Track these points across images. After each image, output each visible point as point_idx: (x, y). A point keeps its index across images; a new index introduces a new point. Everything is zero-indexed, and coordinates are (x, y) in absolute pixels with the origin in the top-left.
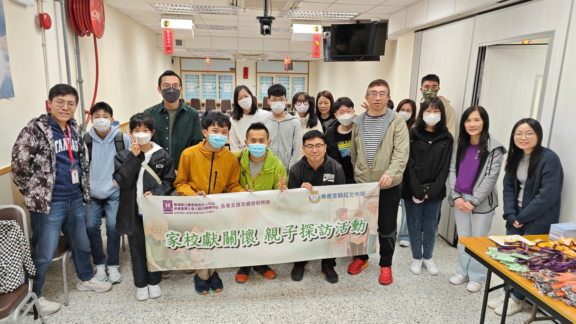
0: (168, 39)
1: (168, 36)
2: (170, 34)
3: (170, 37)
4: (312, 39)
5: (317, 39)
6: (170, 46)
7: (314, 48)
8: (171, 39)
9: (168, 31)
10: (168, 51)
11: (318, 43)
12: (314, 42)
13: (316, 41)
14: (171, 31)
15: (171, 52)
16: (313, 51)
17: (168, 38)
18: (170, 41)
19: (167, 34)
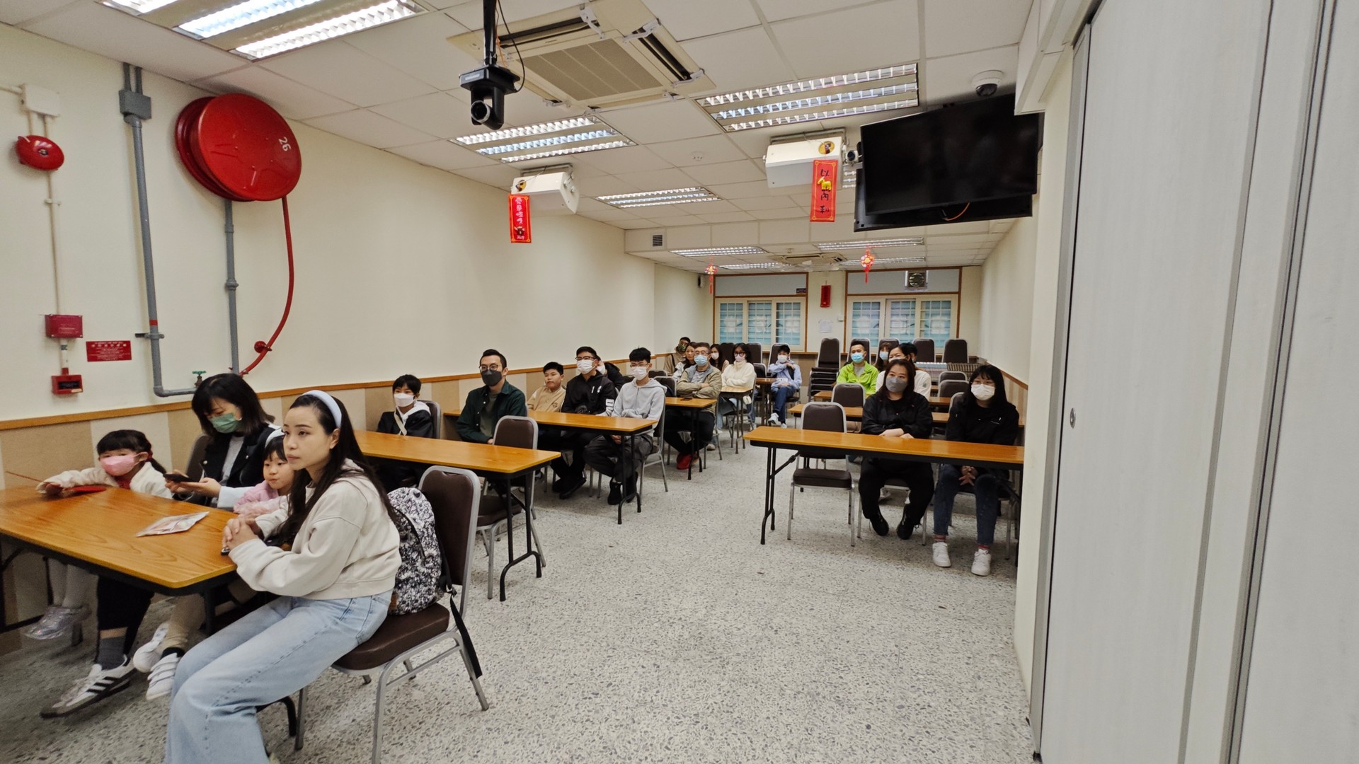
0: (517, 214)
1: (519, 208)
2: (523, 204)
3: (524, 210)
5: (824, 173)
6: (520, 227)
7: (813, 196)
8: (524, 214)
9: (519, 200)
10: (519, 237)
11: (828, 182)
12: (814, 181)
13: (822, 179)
14: (526, 199)
15: (525, 239)
16: (812, 206)
18: (524, 218)
19: (515, 205)
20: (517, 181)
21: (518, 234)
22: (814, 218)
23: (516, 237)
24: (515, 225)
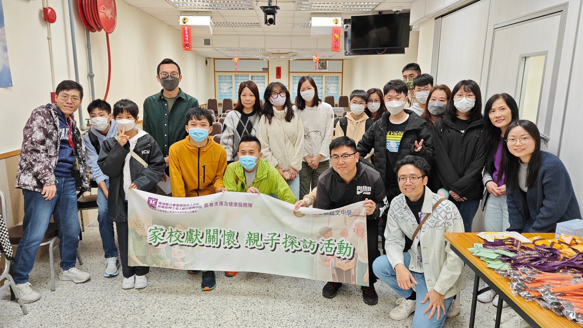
0: (186, 36)
1: (186, 33)
2: (188, 31)
3: (188, 34)
4: (330, 33)
5: (336, 32)
6: (188, 43)
7: (333, 41)
8: (189, 36)
9: (186, 28)
10: (187, 47)
11: (338, 36)
12: (333, 35)
13: (336, 34)
14: (189, 28)
15: (189, 48)
16: (332, 45)
17: (186, 34)
18: (189, 38)
19: (185, 31)
20: (182, 18)
21: (187, 46)
22: (333, 50)
23: (185, 47)
24: (185, 41)
